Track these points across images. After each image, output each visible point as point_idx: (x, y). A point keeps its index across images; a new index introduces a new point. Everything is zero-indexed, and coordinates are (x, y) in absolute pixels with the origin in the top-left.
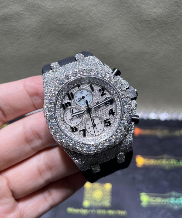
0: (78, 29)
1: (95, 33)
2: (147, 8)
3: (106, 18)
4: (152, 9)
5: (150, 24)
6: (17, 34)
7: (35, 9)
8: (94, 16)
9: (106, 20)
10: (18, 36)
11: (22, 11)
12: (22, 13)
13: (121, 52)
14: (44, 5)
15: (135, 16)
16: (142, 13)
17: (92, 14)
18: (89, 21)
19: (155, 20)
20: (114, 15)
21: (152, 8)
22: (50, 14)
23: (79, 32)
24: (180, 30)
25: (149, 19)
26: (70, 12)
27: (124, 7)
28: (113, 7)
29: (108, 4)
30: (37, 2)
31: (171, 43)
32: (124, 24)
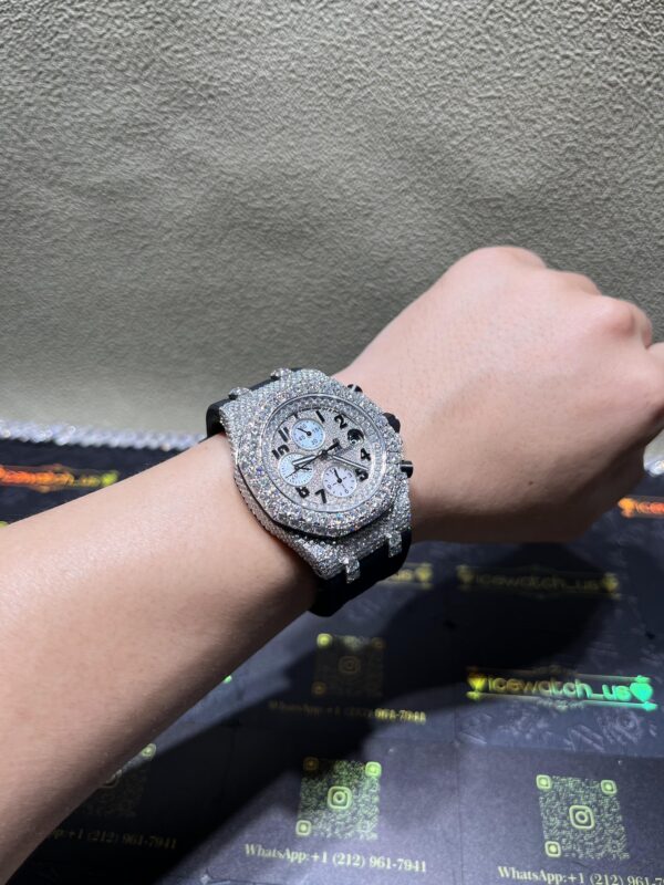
0: (305, 219)
1: (351, 231)
2: (493, 166)
3: (381, 193)
4: (505, 168)
5: (499, 207)
6: (141, 234)
7: (190, 165)
8: (346, 187)
9: (379, 196)
10: (143, 237)
11: (155, 171)
12: (157, 175)
13: (420, 283)
14: (215, 154)
15: (459, 186)
16: (478, 179)
17: (341, 181)
18: (336, 200)
19: (511, 196)
20: (403, 183)
21: (505, 165)
22: (231, 179)
23: (307, 229)
24: (582, 226)
25: (499, 196)
26: (283, 174)
27: (429, 164)
28: (400, 162)
29: (388, 152)
30: (195, 147)
31: (557, 261)
32: (428, 209)
